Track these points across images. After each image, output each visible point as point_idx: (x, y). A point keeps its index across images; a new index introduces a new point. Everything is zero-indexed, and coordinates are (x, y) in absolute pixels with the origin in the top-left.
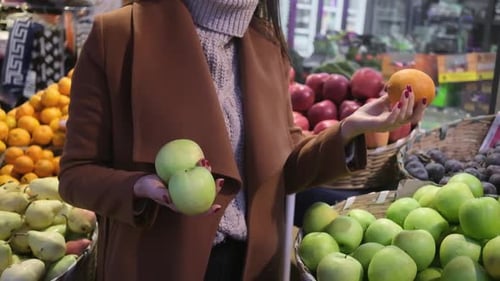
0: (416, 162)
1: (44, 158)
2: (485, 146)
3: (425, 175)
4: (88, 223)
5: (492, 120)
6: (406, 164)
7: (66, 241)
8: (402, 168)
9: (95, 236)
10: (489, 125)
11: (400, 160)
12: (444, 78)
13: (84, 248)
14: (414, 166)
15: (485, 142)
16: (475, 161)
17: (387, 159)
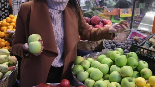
0: (108, 43)
1: (2, 42)
2: (128, 39)
3: (110, 47)
4: (15, 62)
5: (131, 31)
6: (105, 44)
7: (9, 67)
8: (104, 45)
9: (17, 65)
10: (130, 32)
11: (104, 43)
12: (122, 16)
13: (14, 69)
14: (107, 45)
15: (129, 37)
16: (125, 43)
17: (100, 42)
